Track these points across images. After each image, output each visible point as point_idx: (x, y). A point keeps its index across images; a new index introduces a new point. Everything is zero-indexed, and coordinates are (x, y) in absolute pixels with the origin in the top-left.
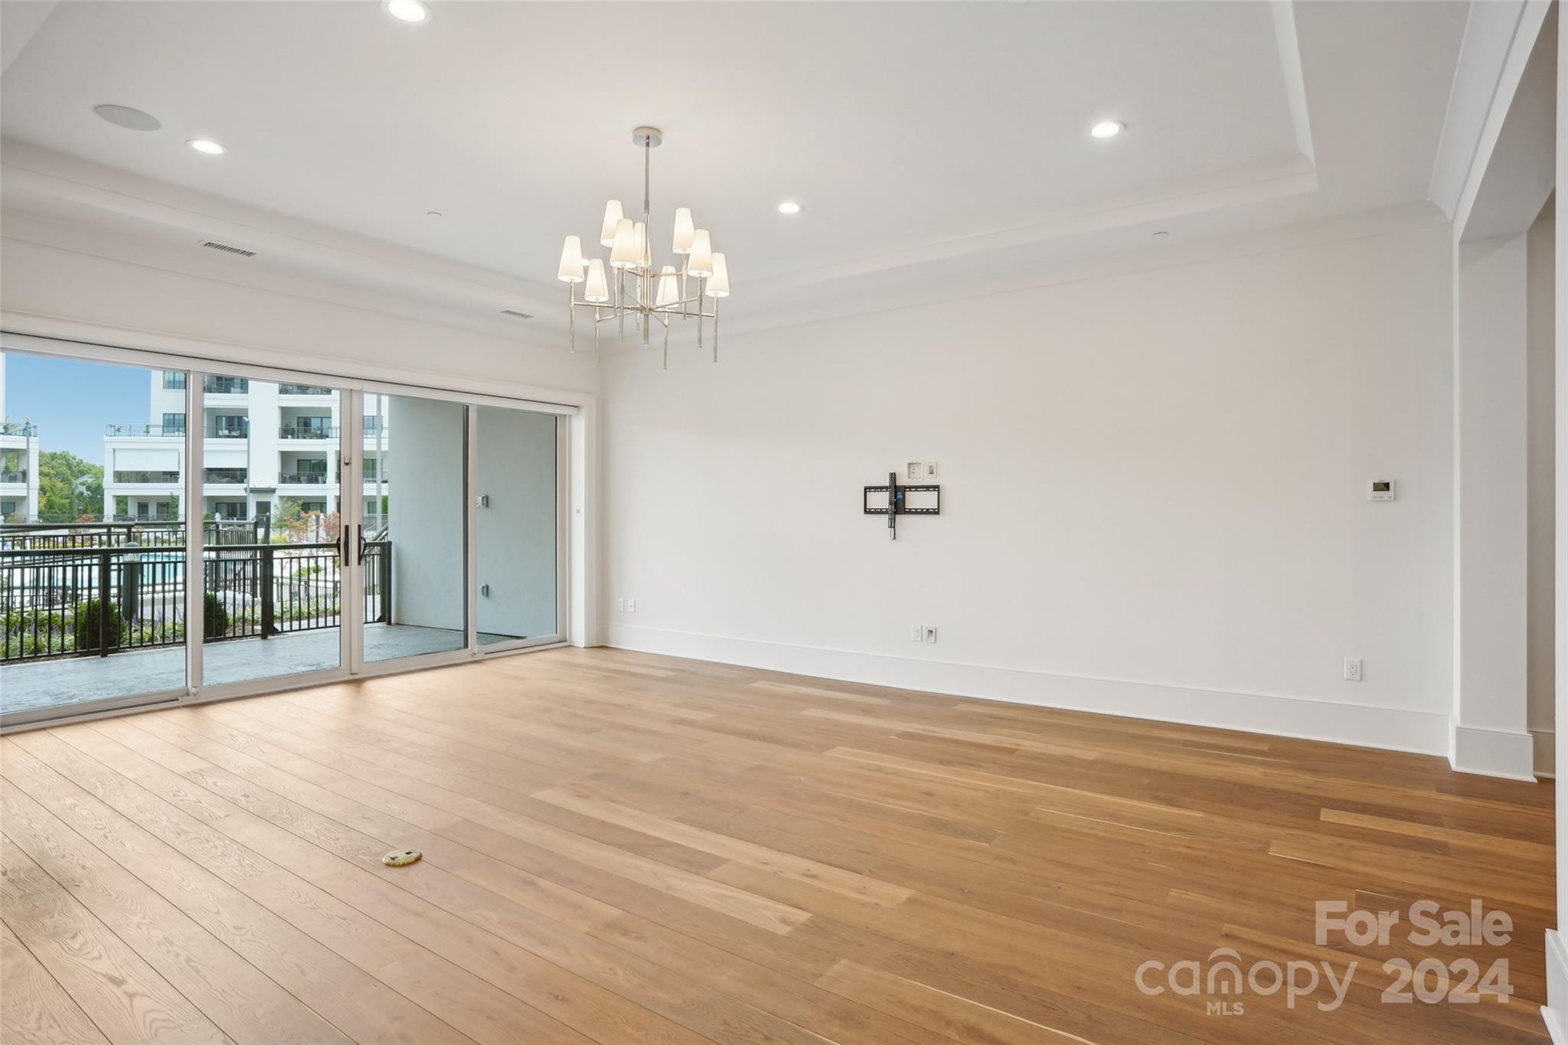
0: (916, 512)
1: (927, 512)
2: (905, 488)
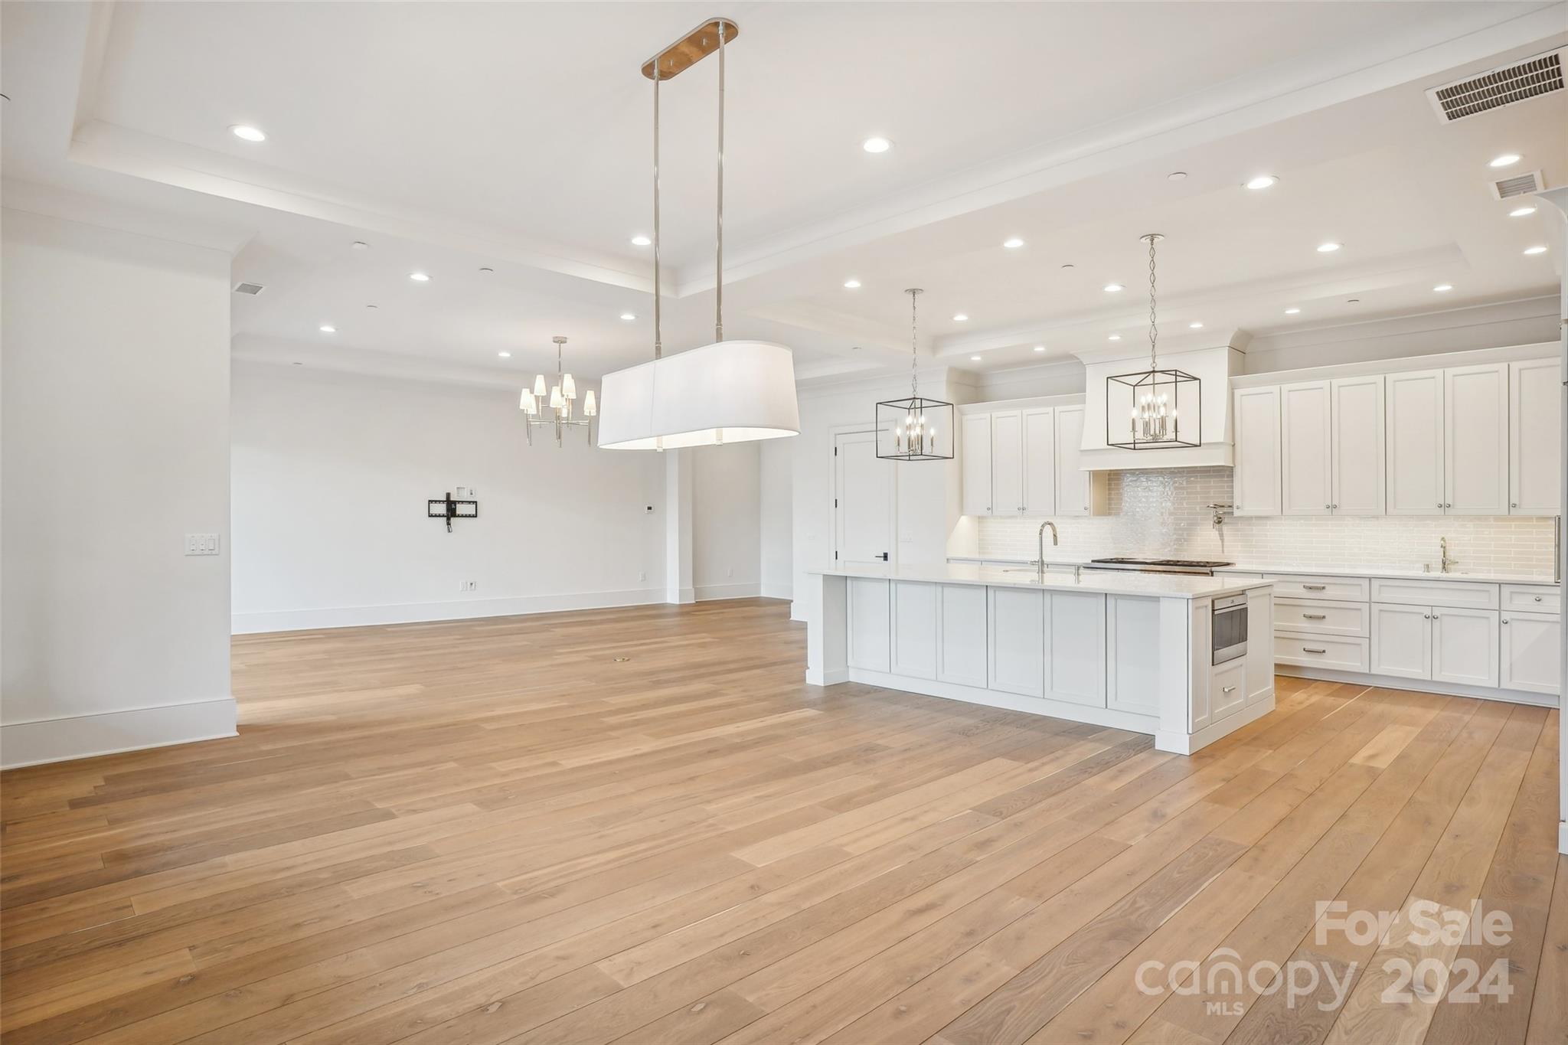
0: (462, 516)
1: (470, 516)
2: (455, 503)
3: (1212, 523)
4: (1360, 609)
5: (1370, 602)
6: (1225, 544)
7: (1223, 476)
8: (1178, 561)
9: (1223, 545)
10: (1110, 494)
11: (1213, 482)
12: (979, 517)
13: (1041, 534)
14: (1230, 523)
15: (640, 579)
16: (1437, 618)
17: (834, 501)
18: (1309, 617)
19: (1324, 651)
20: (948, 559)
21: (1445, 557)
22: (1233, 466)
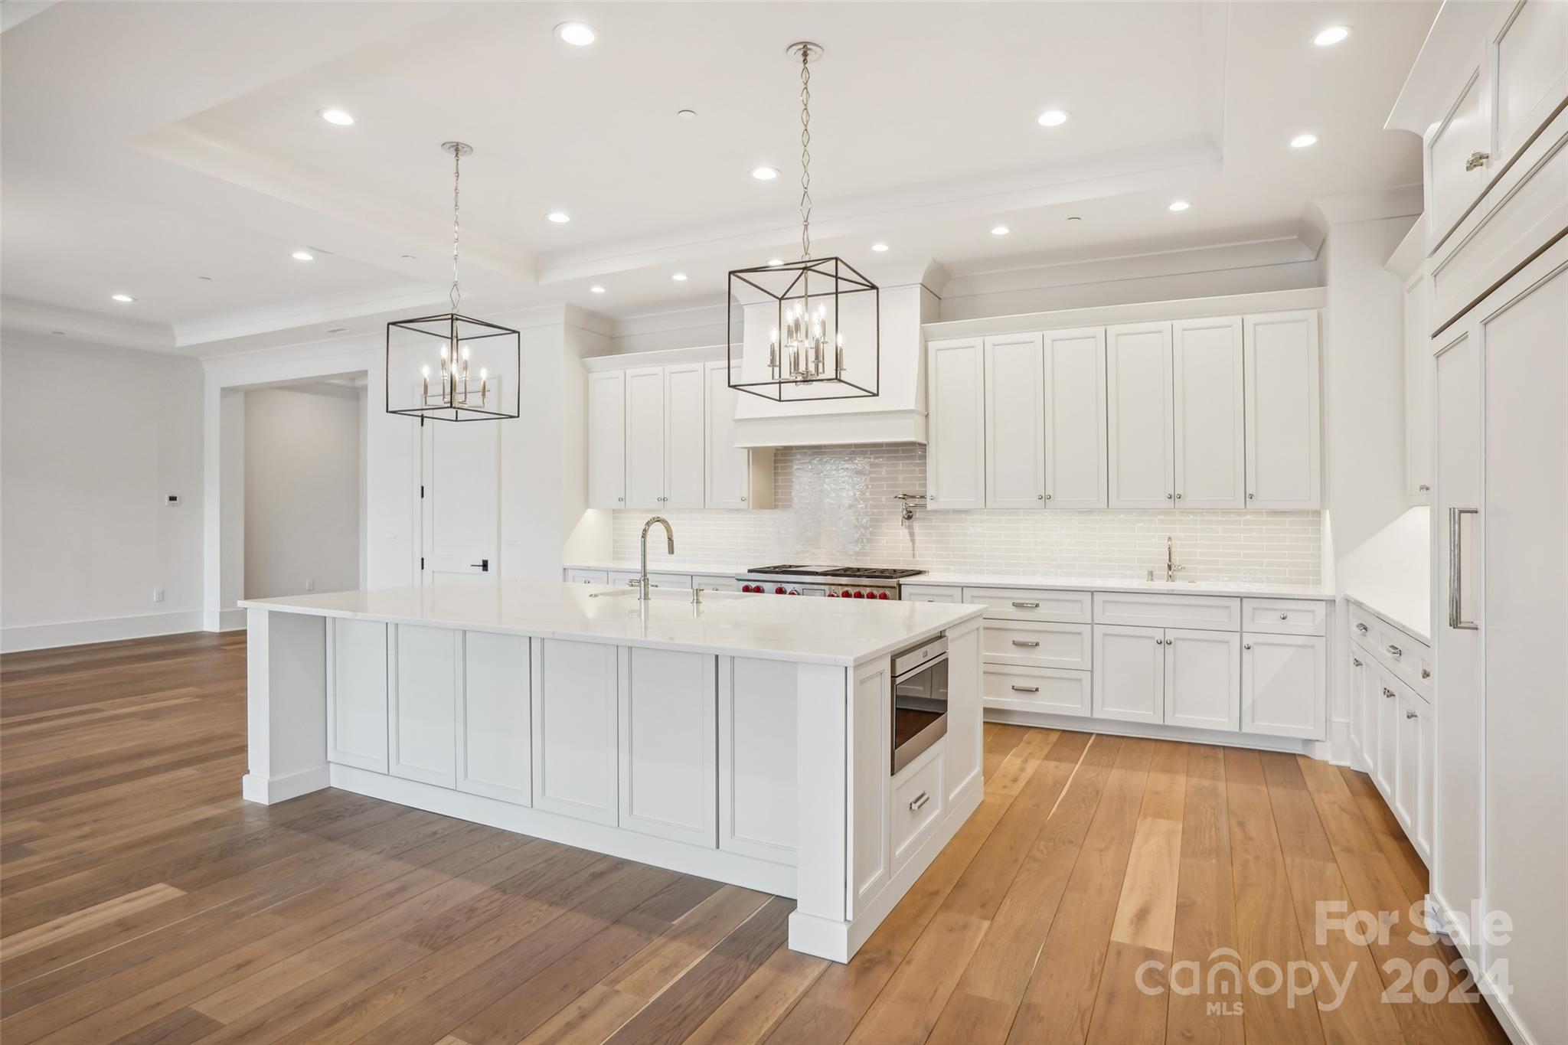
3: (900, 518)
4: (1080, 634)
5: (1092, 624)
6: (917, 545)
7: (913, 458)
8: (859, 570)
9: (914, 547)
10: (776, 481)
11: (901, 465)
12: (614, 510)
13: (644, 536)
14: (924, 519)
15: (155, 600)
16: (1171, 643)
17: (420, 489)
18: (1019, 645)
19: (1037, 690)
20: (565, 569)
21: (1170, 561)
22: (926, 442)
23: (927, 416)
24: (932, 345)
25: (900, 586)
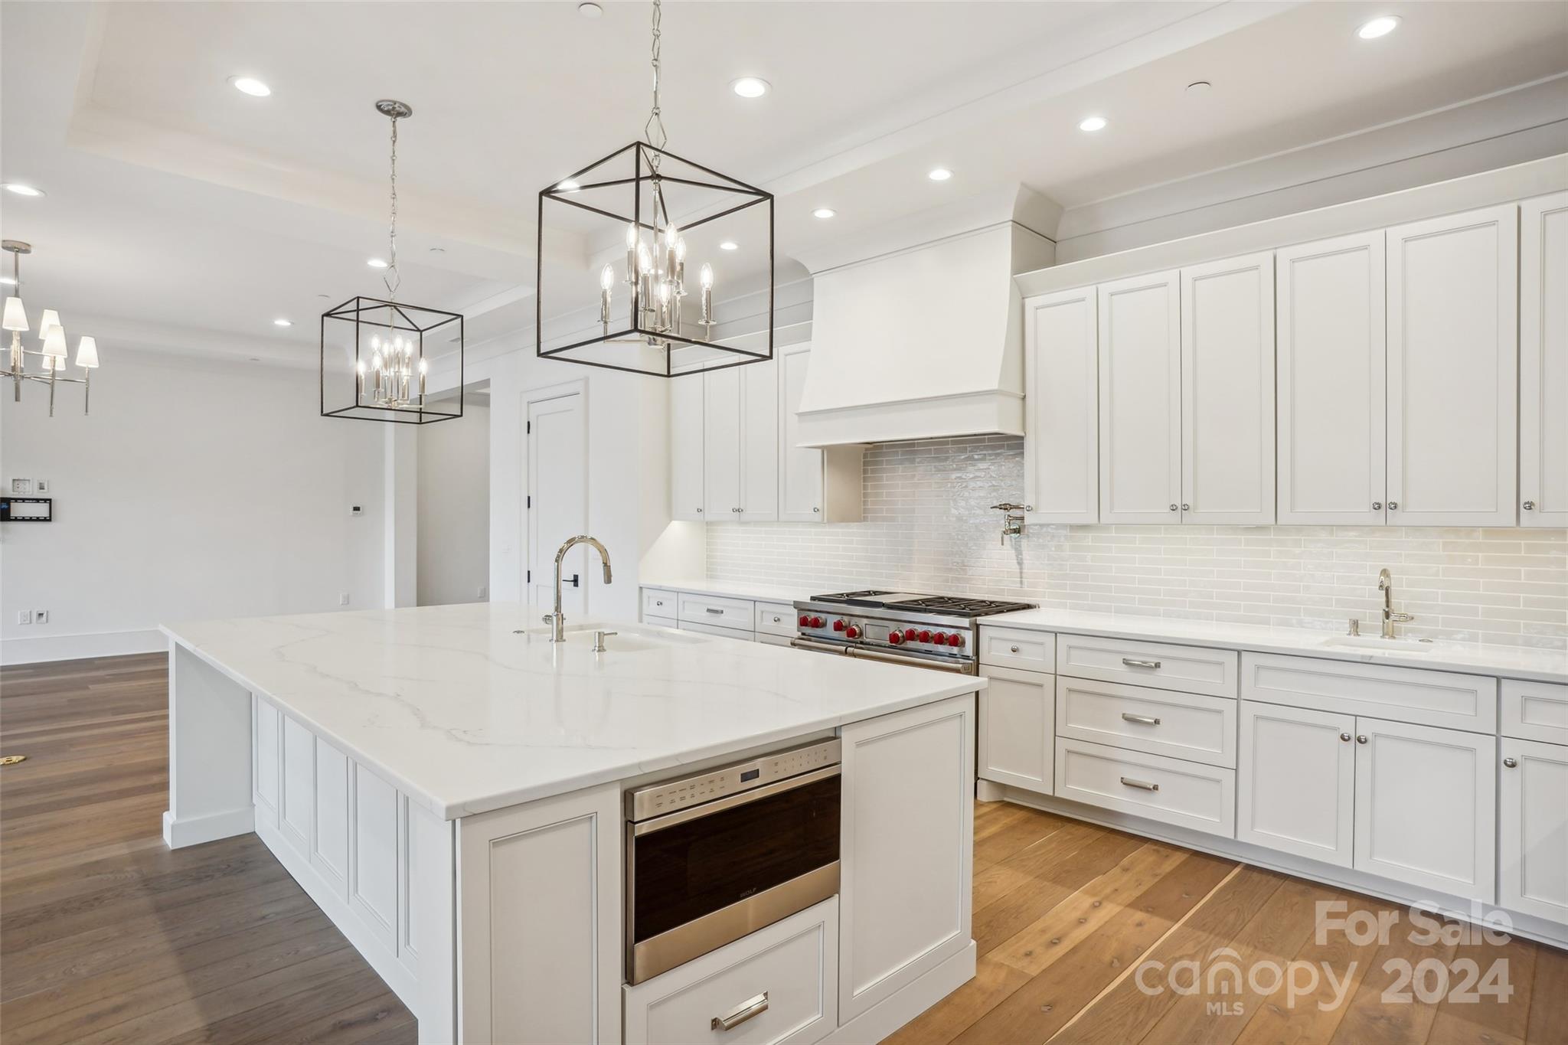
2: (8, 500)
3: (1001, 535)
4: (1220, 712)
5: (1238, 699)
6: (1024, 570)
9: (1022, 572)
10: (865, 487)
14: (1032, 536)
15: (341, 603)
16: (1366, 741)
17: (527, 498)
18: (1131, 720)
19: (1156, 788)
20: (641, 588)
21: (1388, 606)
22: (1022, 434)
23: (1024, 398)
24: (1030, 303)
25: (978, 626)
